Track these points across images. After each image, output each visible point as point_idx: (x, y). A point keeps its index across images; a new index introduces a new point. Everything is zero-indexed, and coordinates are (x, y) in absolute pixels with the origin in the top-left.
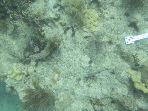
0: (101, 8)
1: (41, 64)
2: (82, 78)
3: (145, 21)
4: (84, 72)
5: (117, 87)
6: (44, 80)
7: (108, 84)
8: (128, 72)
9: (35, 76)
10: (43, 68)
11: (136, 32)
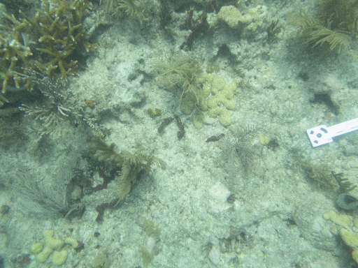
0: (239, 67)
1: (112, 216)
2: (215, 242)
3: (349, 87)
4: (217, 226)
5: (308, 260)
6: (122, 254)
7: (282, 254)
8: (330, 220)
9: (98, 247)
10: (117, 223)
11: (332, 115)
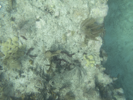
9: (81, 49)
10: (71, 48)
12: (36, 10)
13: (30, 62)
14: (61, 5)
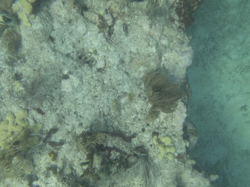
5: (63, 19)
6: (142, 110)
12: (62, 60)
13: (50, 156)
14: (108, 49)
